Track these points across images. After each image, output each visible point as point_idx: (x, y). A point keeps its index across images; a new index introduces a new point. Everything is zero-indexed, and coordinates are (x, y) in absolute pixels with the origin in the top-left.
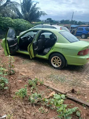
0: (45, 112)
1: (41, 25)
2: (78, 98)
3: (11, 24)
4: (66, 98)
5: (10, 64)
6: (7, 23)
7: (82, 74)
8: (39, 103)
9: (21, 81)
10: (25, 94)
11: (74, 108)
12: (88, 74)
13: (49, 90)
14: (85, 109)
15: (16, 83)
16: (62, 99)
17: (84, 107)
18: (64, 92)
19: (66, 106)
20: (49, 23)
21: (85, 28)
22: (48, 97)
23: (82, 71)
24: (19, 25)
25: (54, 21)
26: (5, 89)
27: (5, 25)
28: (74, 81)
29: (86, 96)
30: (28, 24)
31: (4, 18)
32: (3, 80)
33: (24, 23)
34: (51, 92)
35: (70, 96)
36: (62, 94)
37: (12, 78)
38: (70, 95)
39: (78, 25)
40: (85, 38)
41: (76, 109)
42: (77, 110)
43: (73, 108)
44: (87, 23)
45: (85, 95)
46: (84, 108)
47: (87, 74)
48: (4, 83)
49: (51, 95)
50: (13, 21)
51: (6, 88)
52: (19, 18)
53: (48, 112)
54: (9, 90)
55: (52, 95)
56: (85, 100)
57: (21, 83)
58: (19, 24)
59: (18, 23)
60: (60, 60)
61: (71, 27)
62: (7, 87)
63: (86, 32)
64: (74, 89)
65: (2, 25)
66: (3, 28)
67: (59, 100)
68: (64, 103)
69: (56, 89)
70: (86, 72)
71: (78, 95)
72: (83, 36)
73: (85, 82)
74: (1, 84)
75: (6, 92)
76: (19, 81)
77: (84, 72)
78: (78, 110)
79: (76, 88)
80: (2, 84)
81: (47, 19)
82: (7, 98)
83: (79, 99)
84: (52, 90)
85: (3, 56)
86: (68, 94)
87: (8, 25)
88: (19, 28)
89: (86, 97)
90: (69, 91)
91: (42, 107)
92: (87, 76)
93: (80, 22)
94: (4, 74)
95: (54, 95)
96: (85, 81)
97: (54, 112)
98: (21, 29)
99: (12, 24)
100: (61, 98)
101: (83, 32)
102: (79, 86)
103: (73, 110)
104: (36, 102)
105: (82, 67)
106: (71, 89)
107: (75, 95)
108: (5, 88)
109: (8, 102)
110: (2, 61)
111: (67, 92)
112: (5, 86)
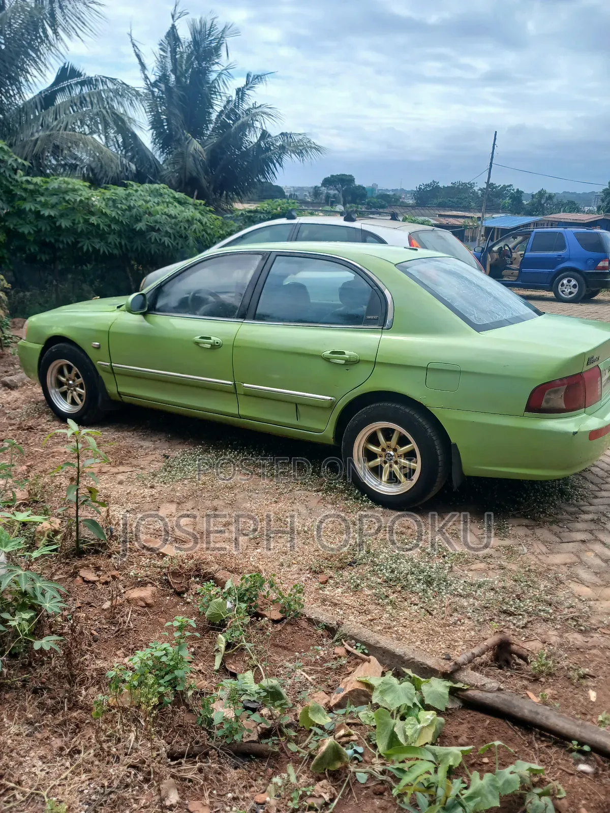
0: (310, 801)
1: (284, 221)
2: (536, 699)
3: (86, 221)
4: (457, 704)
5: (75, 480)
6: (62, 216)
7: (566, 535)
8: (269, 741)
9: (146, 593)
10: (173, 684)
11: (511, 768)
12: (602, 536)
13: (340, 651)
14: (584, 773)
15: (113, 607)
16: (428, 708)
17: (578, 762)
18: (443, 663)
19: (454, 754)
20: (340, 208)
21: (576, 234)
22: (335, 699)
23: (566, 516)
24: (140, 226)
25: (373, 189)
26: (41, 651)
27: (44, 226)
28: (510, 583)
29: (590, 683)
30: (198, 216)
31: (38, 180)
32: (25, 586)
33: (172, 211)
34: (356, 661)
35: (482, 688)
36: (428, 672)
37: (91, 576)
38: (486, 680)
39: (530, 214)
40: (578, 300)
41: (526, 773)
42: (535, 785)
43: (507, 771)
44: (587, 198)
45: (584, 677)
46: (583, 767)
47: (597, 540)
48: (33, 607)
49: (350, 684)
50: (96, 198)
51: (45, 643)
52: (140, 178)
53: (332, 800)
54: (68, 655)
55: (358, 686)
56: (587, 711)
57: (148, 605)
58: (138, 219)
59: (130, 208)
60: (413, 445)
61: (488, 230)
62: (55, 637)
63: (586, 261)
64: (513, 639)
65: (26, 229)
66: (34, 249)
67: (410, 719)
68: (441, 738)
69: (385, 642)
70: (593, 526)
71: (535, 679)
72: (568, 286)
73: (585, 591)
74: (13, 615)
75: (44, 671)
76: (136, 593)
77: (579, 526)
78: (542, 782)
79: (527, 632)
80: (20, 620)
81: (327, 182)
82: (54, 711)
83: (545, 703)
84: (358, 652)
85: (30, 429)
86: (470, 677)
87: (64, 223)
88: (138, 243)
89: (593, 695)
90: (476, 650)
91: (290, 768)
92: (598, 548)
93: (541, 194)
94: (32, 547)
95: (375, 681)
96: (581, 582)
97: (377, 802)
98: (153, 248)
99: (93, 220)
100: (422, 701)
101: (563, 259)
102: (546, 620)
103: (500, 783)
104: (255, 737)
105: (562, 492)
106: (492, 640)
107: (520, 683)
108: (37, 645)
109: (57, 742)
110: (22, 462)
111: (461, 659)
112: (37, 632)
